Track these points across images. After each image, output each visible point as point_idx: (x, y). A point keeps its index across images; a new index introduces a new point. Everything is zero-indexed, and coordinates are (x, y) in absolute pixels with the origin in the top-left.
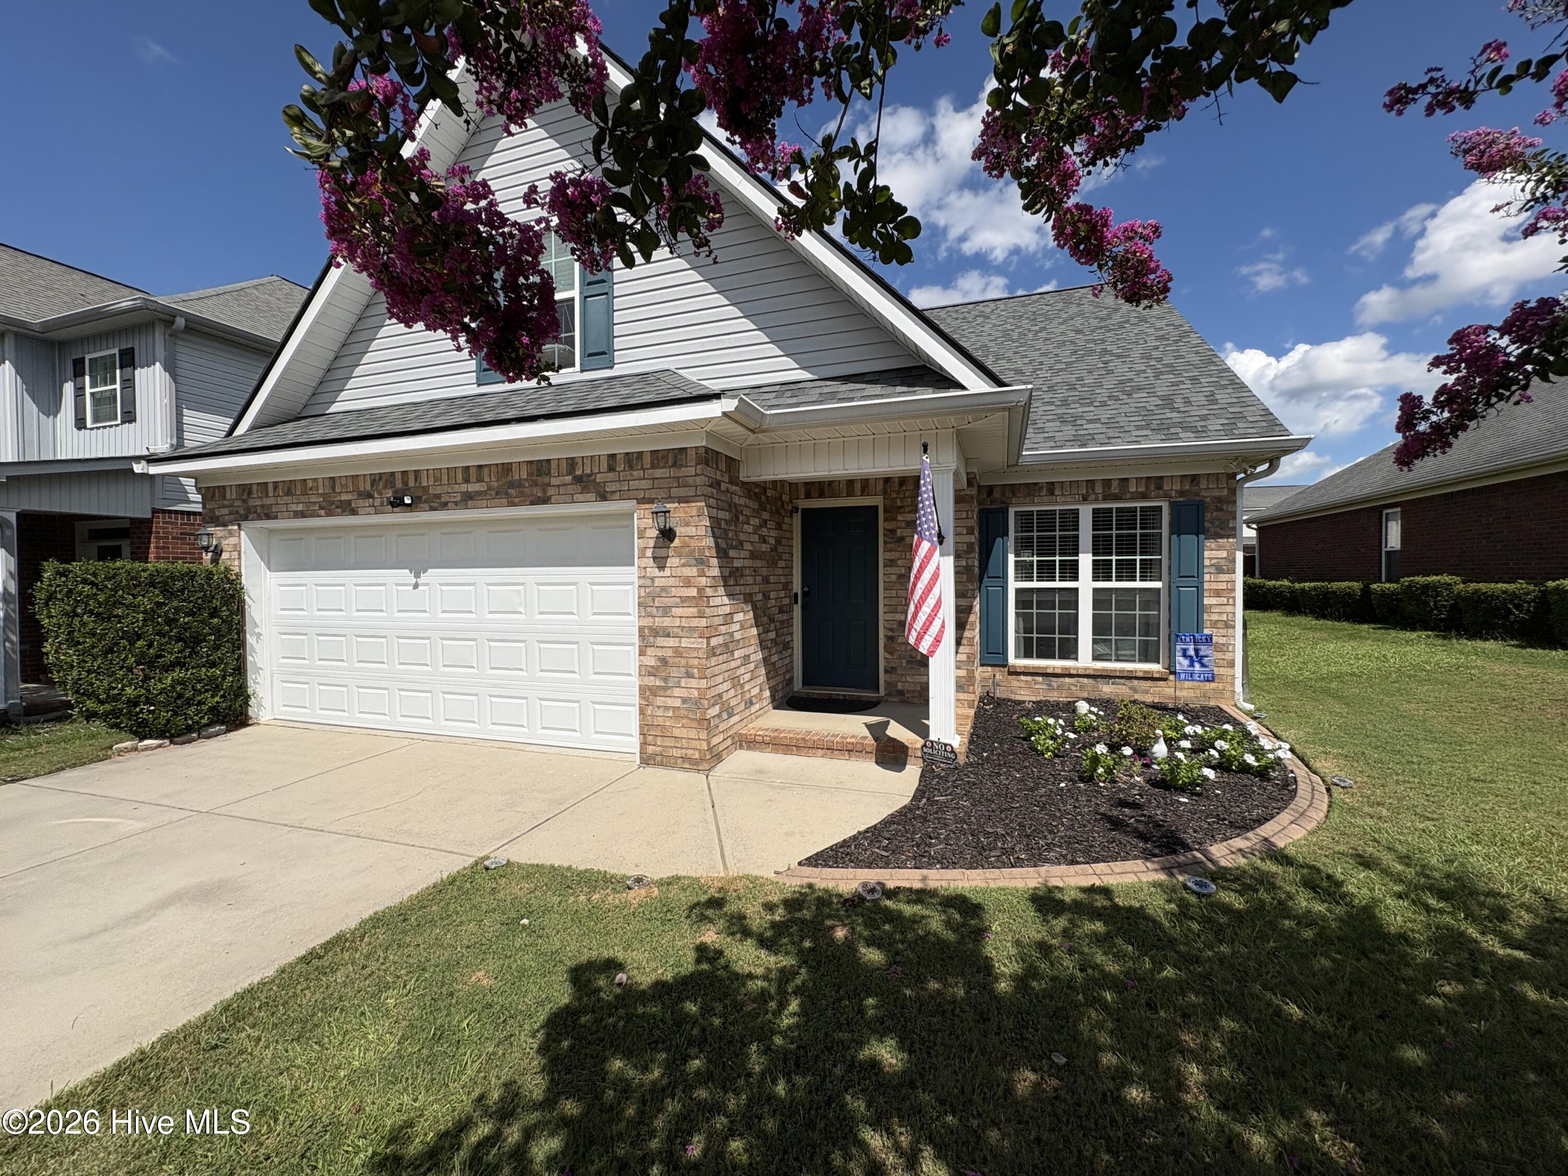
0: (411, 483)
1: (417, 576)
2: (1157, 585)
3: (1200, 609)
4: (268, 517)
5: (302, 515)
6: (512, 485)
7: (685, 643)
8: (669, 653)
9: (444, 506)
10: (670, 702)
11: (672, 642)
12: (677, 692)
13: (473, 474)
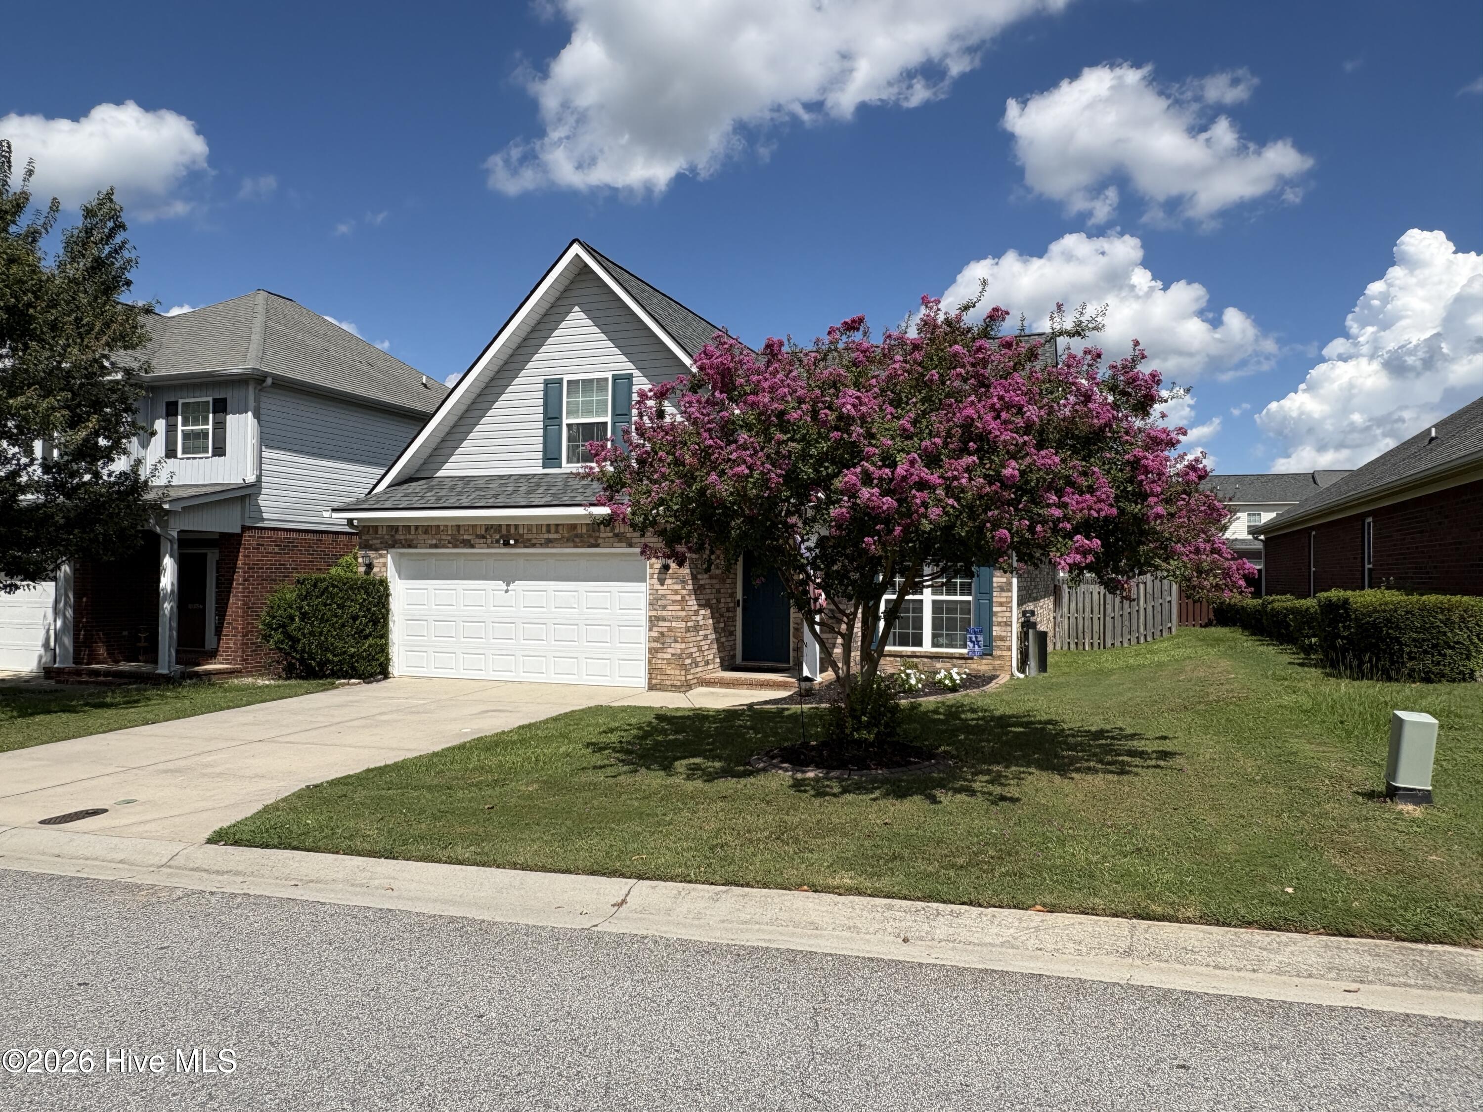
0: (513, 531)
1: (508, 585)
2: (969, 598)
3: (991, 613)
4: (410, 546)
5: (436, 546)
6: (576, 536)
7: (674, 624)
8: (665, 630)
9: (533, 546)
10: (665, 656)
11: (667, 624)
12: (669, 650)
13: (553, 529)
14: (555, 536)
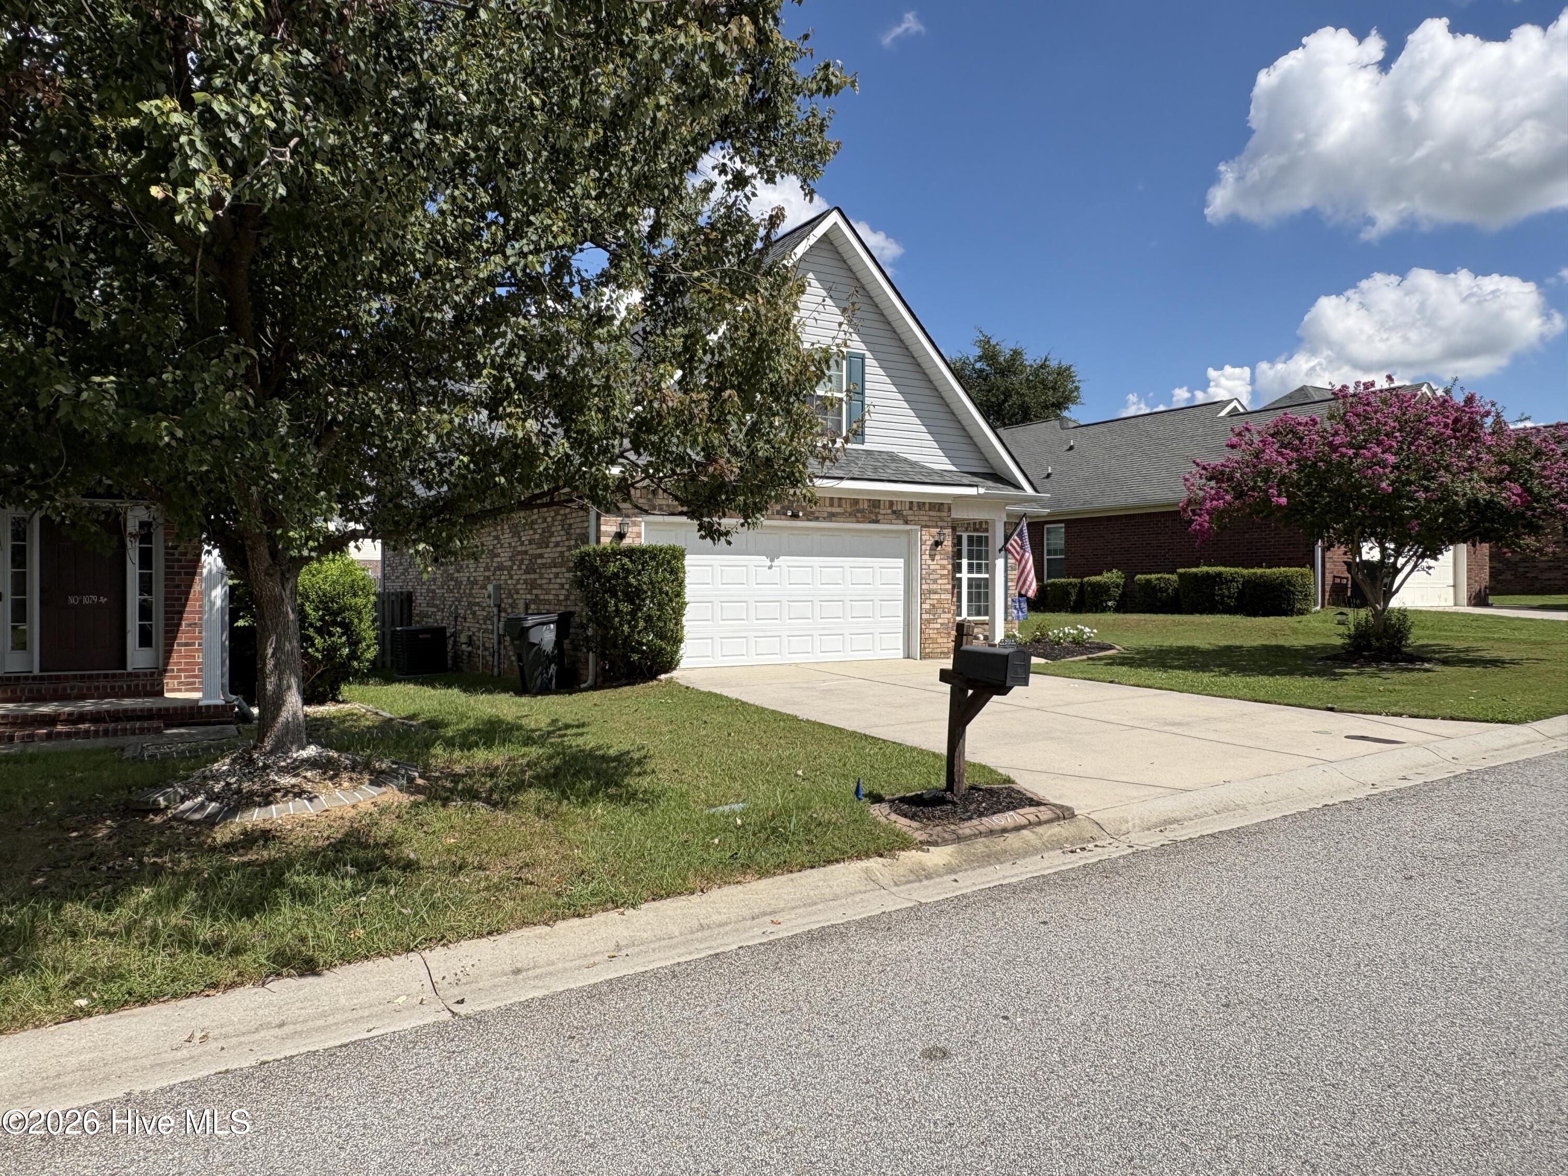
6: (858, 511)
7: (943, 596)
8: (935, 602)
10: (935, 626)
12: (939, 621)
13: (836, 503)
14: (838, 510)
